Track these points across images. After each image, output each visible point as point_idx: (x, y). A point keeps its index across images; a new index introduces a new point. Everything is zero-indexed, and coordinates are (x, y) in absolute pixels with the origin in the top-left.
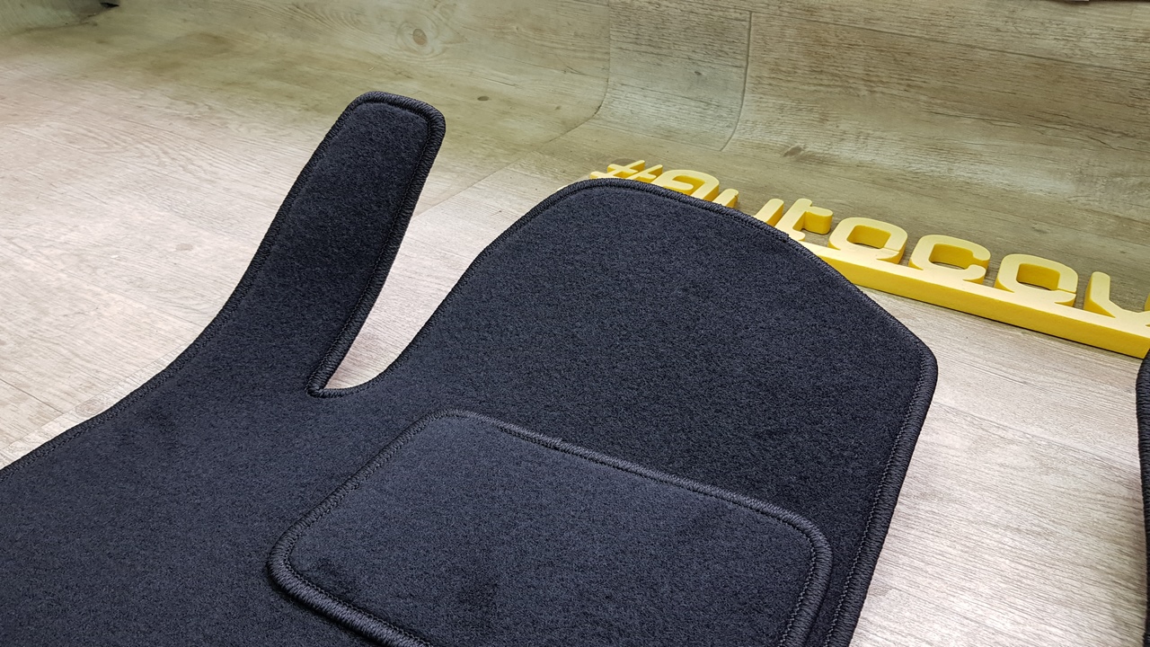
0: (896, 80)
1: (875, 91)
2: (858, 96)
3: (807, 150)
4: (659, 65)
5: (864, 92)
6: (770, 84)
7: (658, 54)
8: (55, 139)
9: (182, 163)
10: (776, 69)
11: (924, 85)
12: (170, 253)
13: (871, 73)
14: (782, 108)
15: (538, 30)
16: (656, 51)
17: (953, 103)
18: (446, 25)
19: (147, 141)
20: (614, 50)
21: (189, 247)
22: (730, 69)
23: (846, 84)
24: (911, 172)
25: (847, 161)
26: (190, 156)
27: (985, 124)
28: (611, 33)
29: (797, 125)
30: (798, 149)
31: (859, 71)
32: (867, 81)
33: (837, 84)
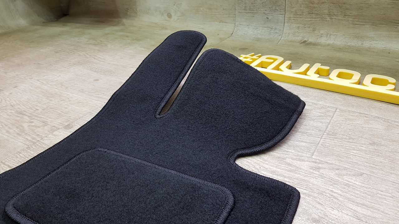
0: (340, 14)
1: (333, 19)
2: (326, 21)
3: (309, 41)
4: (253, 16)
5: (328, 19)
6: (294, 19)
7: (253, 13)
8: (51, 52)
9: (93, 57)
10: (296, 14)
11: (350, 14)
12: (91, 82)
13: (331, 12)
14: (298, 28)
15: (210, 9)
16: (252, 12)
17: (362, 20)
18: (178, 11)
19: (81, 51)
20: (237, 13)
21: (97, 80)
22: (279, 15)
23: (322, 17)
24: (347, 46)
25: (324, 44)
26: (96, 55)
27: (374, 26)
28: (236, 7)
29: (304, 33)
30: (305, 41)
31: (326, 12)
32: (329, 15)
33: (318, 17)
